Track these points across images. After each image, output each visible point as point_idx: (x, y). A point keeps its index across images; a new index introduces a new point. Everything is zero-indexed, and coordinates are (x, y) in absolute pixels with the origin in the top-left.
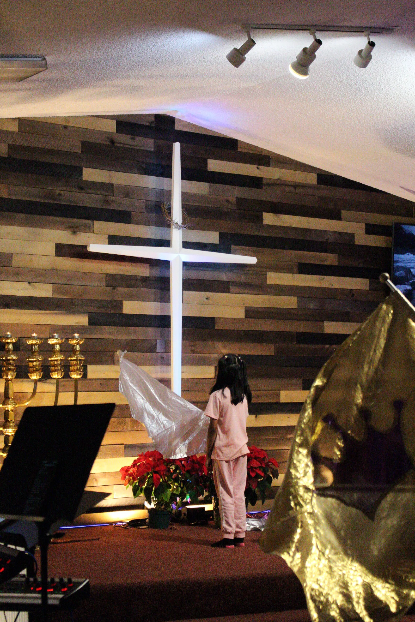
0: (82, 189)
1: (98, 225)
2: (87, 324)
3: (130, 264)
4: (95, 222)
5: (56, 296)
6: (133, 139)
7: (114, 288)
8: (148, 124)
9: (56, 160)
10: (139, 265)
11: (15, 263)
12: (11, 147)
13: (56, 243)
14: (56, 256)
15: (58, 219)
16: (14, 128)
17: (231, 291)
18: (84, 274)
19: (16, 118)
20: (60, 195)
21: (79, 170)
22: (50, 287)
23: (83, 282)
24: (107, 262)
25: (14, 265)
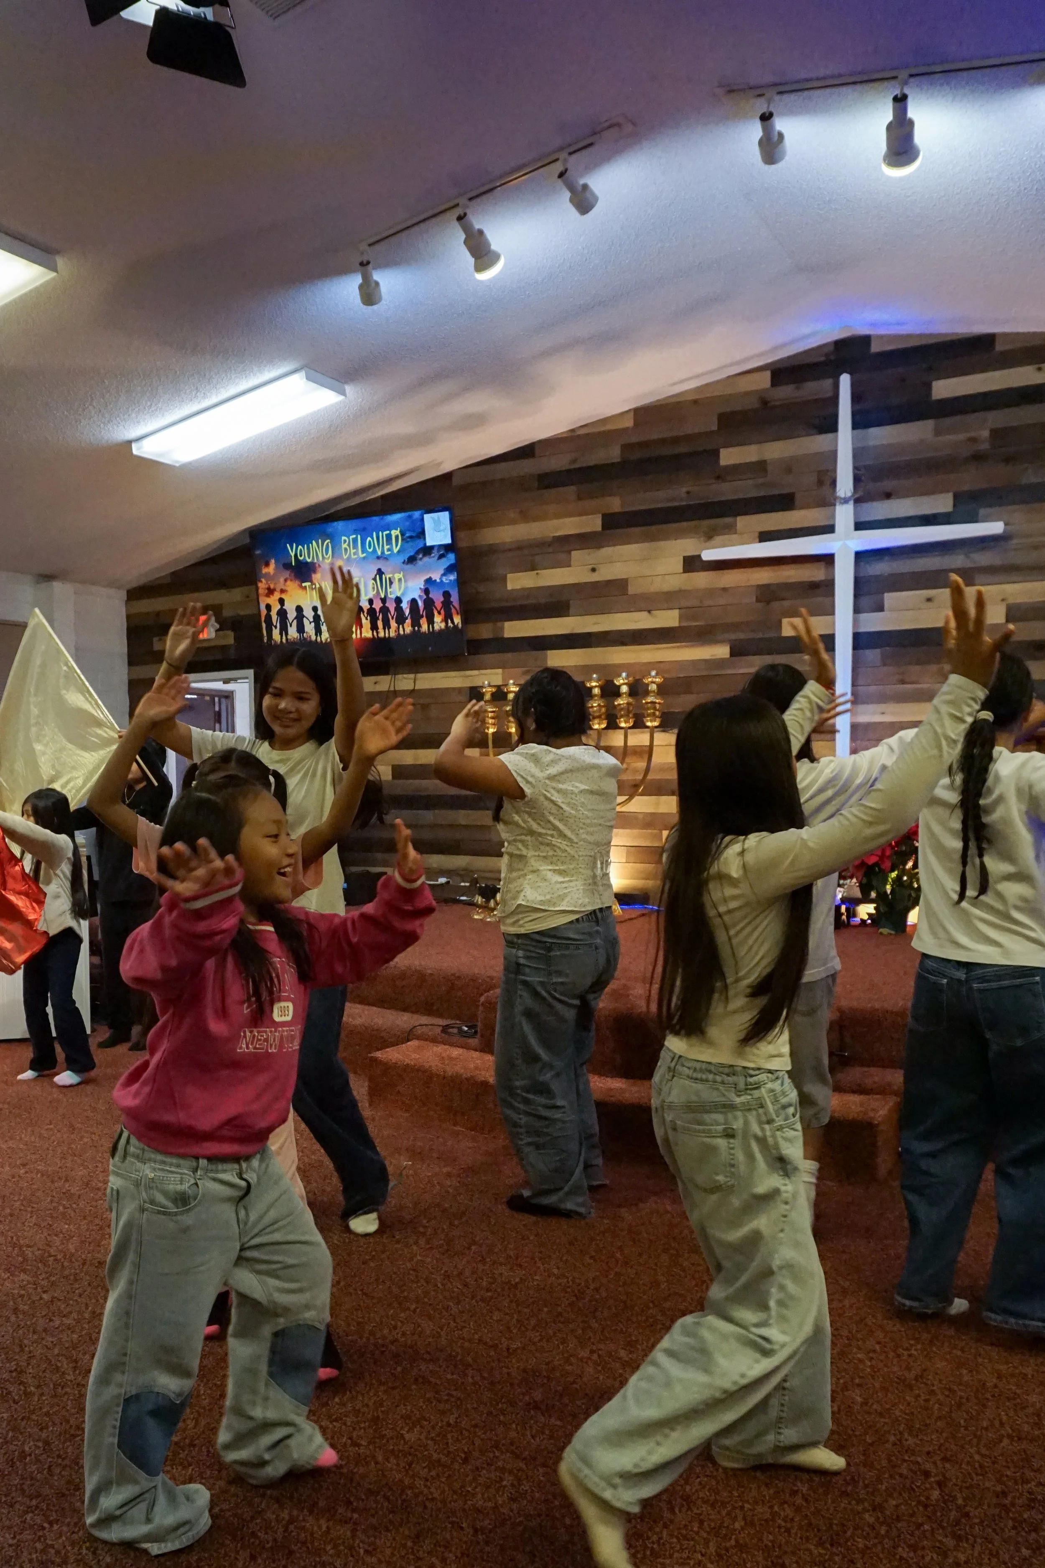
0: (718, 478)
1: (742, 522)
2: (728, 656)
3: (793, 566)
4: (739, 518)
5: (685, 624)
6: (798, 388)
7: (768, 603)
8: (823, 359)
9: (682, 449)
10: (808, 565)
11: (631, 590)
12: (626, 447)
13: (684, 557)
14: (685, 571)
15: (685, 524)
16: (629, 423)
17: (977, 582)
18: (725, 589)
19: (630, 410)
20: (688, 493)
21: (715, 454)
22: (676, 613)
23: (722, 601)
24: (755, 569)
25: (630, 592)
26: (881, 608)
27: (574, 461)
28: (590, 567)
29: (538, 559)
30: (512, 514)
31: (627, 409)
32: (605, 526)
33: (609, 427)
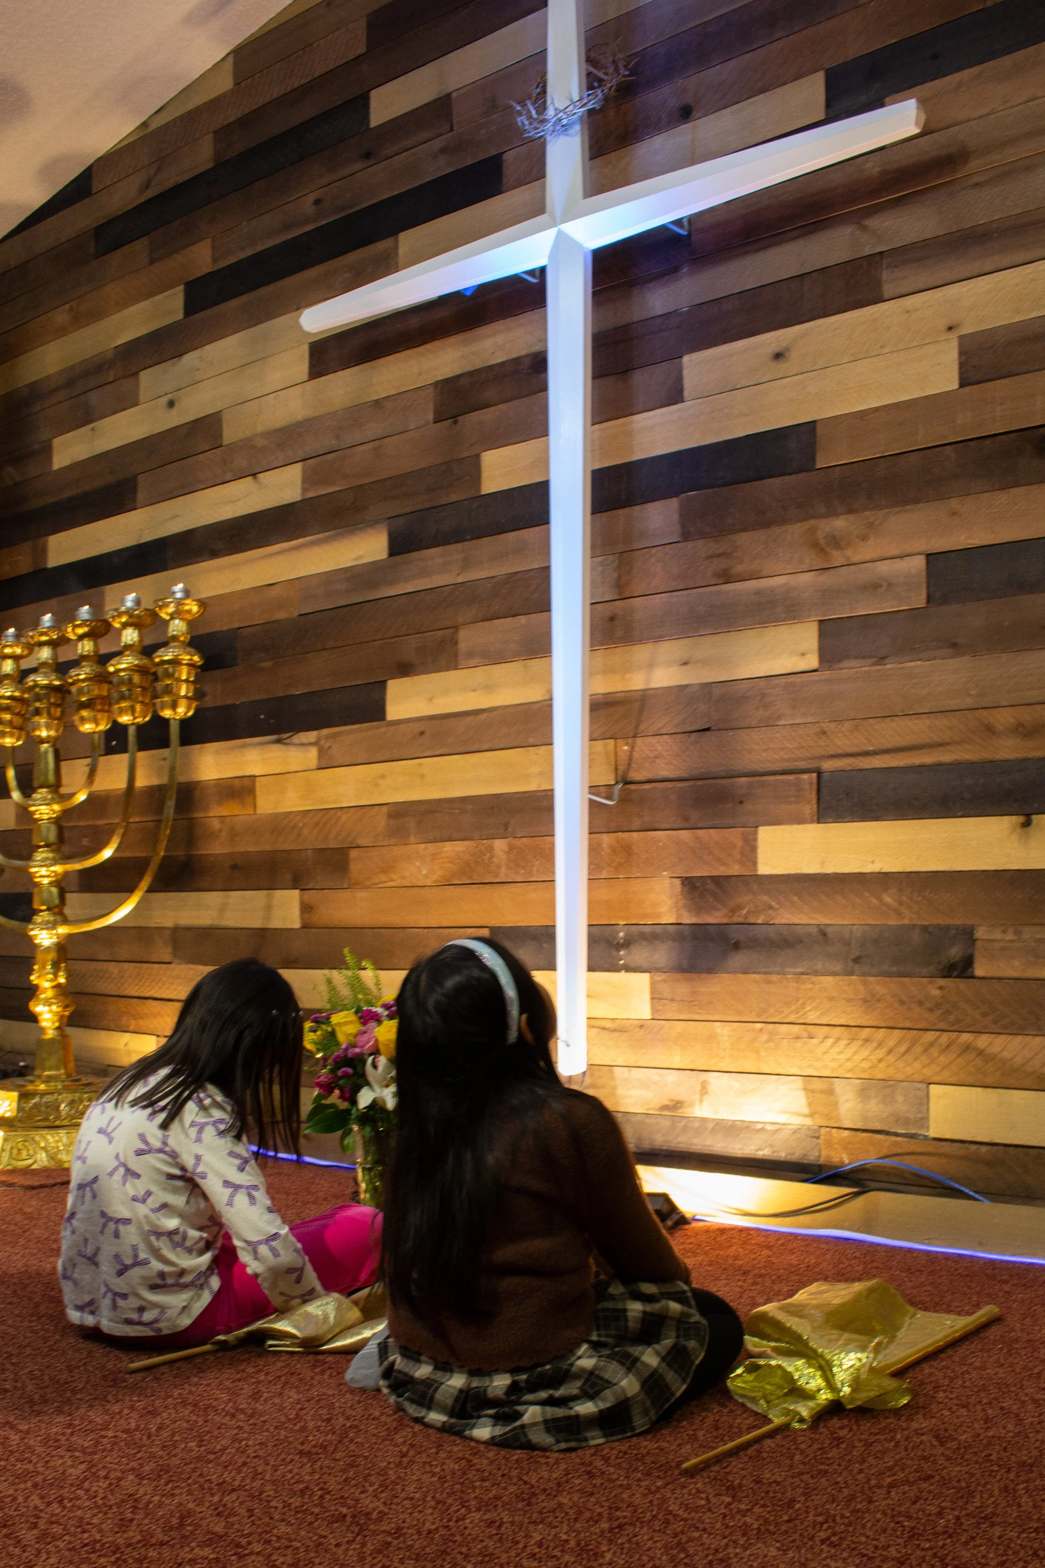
0: (367, 155)
1: (407, 242)
2: (384, 555)
4: (402, 236)
5: (311, 494)
7: (455, 419)
11: (230, 434)
12: (221, 136)
13: (311, 345)
14: (312, 375)
16: (225, 83)
17: (888, 289)
18: (378, 404)
19: (228, 54)
20: (317, 202)
21: (362, 103)
22: (294, 474)
23: (373, 429)
24: (428, 346)
25: (226, 442)
26: (675, 396)
27: (147, 186)
28: (164, 400)
29: (93, 398)
30: (61, 317)
31: (222, 55)
32: (192, 306)
33: (198, 100)
